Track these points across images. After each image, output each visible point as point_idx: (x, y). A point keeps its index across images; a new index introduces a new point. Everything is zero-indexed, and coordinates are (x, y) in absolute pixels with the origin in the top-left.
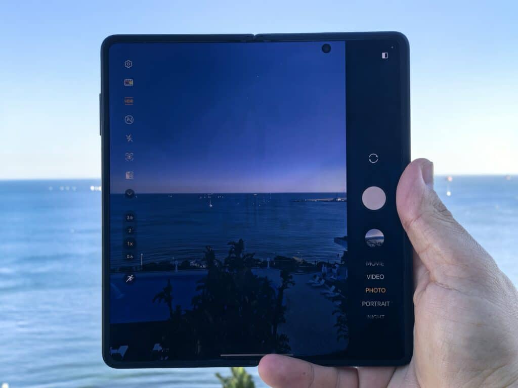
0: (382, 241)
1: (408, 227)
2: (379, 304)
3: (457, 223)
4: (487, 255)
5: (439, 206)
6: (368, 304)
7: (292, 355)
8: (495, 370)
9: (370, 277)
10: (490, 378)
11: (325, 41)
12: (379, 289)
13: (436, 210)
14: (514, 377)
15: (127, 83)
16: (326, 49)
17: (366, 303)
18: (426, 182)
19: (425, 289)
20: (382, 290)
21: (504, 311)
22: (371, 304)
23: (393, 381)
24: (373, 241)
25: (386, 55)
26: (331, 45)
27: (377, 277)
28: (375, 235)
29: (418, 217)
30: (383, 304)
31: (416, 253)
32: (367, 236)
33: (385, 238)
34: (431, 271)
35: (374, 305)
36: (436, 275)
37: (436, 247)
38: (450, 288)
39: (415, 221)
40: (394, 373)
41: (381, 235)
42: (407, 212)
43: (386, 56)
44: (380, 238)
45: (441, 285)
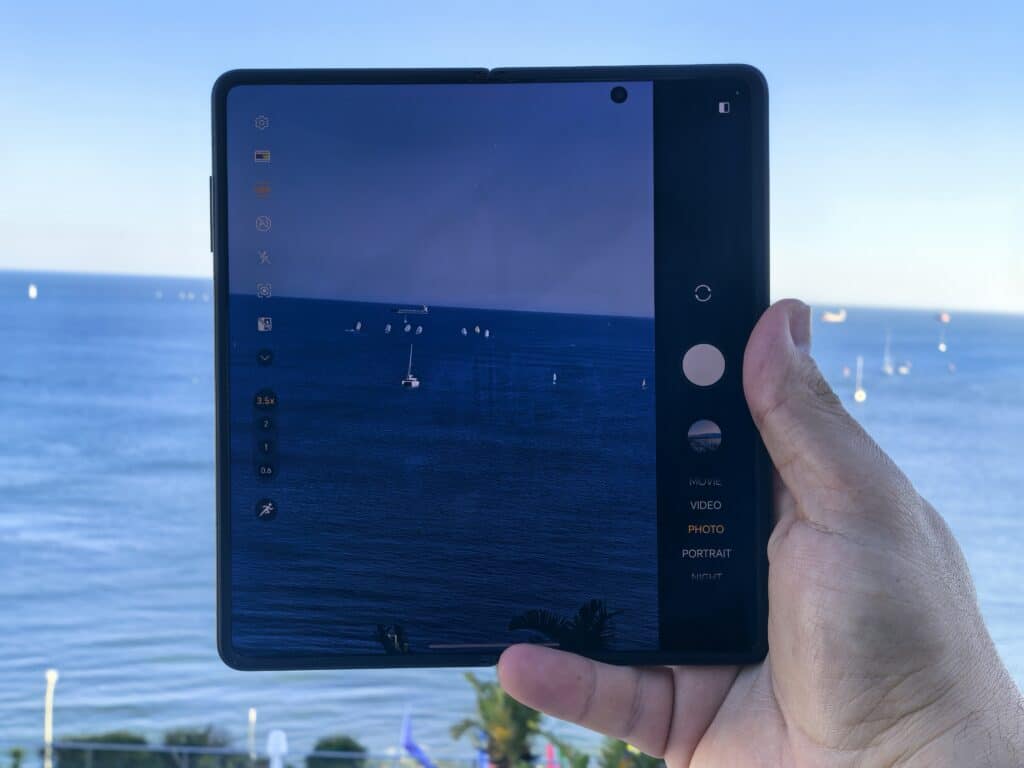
0: (718, 441)
1: (762, 421)
2: (712, 553)
3: (848, 415)
4: (897, 473)
5: (818, 385)
6: (692, 553)
7: (558, 645)
8: (906, 676)
9: (697, 505)
10: (897, 691)
11: (617, 80)
12: (713, 526)
13: (811, 392)
14: (940, 689)
15: (259, 156)
16: (619, 96)
17: (689, 552)
18: (797, 341)
19: (787, 533)
20: (718, 529)
21: (923, 573)
22: (699, 553)
23: (734, 691)
24: (701, 441)
25: (726, 106)
26: (627, 89)
27: (708, 505)
28: (706, 430)
29: (780, 402)
30: (719, 553)
31: (774, 468)
32: (693, 432)
33: (724, 435)
34: (799, 501)
35: (703, 554)
36: (807, 507)
37: (809, 457)
38: (830, 530)
39: (773, 411)
40: (737, 675)
41: (716, 430)
42: (760, 393)
43: (726, 109)
44: (715, 436)
45: (814, 527)
